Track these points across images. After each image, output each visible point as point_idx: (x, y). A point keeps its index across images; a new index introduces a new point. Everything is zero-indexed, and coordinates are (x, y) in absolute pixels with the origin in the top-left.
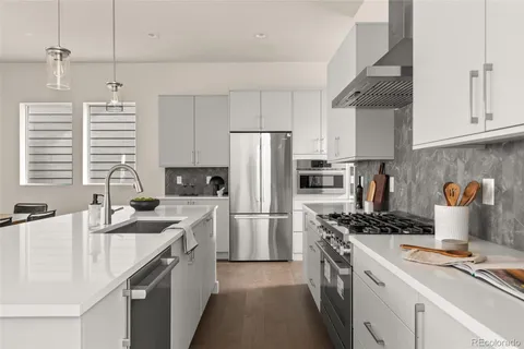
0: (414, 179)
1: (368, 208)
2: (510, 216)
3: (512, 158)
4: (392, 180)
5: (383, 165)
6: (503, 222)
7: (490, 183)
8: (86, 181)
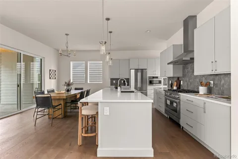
0: (189, 81)
1: (175, 88)
2: (217, 88)
3: (217, 77)
4: (182, 82)
5: (178, 78)
6: (215, 90)
7: (212, 82)
8: (88, 82)
